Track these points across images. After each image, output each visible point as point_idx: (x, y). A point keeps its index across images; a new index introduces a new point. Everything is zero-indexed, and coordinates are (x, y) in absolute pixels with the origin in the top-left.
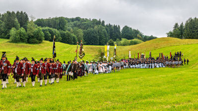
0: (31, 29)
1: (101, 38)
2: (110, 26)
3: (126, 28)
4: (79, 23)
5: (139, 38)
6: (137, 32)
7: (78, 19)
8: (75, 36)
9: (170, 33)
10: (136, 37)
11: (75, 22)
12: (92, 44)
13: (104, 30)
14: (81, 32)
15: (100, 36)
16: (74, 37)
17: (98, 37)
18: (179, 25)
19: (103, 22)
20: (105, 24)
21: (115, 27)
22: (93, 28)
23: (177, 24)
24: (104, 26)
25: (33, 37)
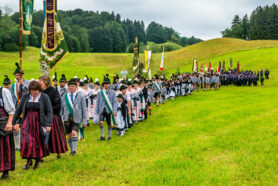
0: (6, 28)
1: (115, 42)
2: (129, 22)
3: (153, 25)
4: (80, 18)
5: (174, 41)
6: (170, 32)
7: (78, 12)
8: (76, 39)
9: (227, 31)
10: (170, 39)
11: (74, 17)
12: (102, 52)
13: (120, 29)
14: (85, 32)
15: (114, 38)
16: (74, 41)
17: (111, 39)
18: (241, 18)
19: (118, 16)
20: (122, 20)
21: (137, 24)
22: (103, 25)
23: (237, 17)
24: (120, 22)
25: (9, 41)
